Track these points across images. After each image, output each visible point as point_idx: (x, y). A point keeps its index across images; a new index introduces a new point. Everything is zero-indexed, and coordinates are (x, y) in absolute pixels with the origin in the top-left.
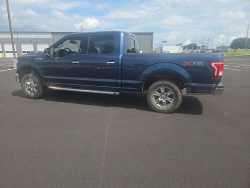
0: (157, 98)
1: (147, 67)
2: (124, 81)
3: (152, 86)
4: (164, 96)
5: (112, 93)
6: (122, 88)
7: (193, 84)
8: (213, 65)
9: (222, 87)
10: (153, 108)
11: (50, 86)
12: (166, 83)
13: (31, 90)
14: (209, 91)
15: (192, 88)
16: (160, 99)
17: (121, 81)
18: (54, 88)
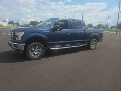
1: (91, 34)
2: (85, 40)
8: (103, 33)
10: (91, 49)
11: (51, 48)
14: (101, 40)
16: (92, 45)
17: (84, 40)
18: (55, 49)
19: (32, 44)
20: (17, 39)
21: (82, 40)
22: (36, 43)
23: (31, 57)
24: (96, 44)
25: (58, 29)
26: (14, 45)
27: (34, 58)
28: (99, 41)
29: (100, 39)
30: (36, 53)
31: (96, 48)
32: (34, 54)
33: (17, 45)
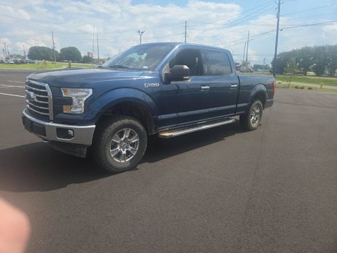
2: (239, 105)
3: (252, 107)
16: (253, 118)
17: (237, 106)
19: (115, 124)
20: (66, 109)
21: (234, 106)
22: (126, 121)
23: (112, 166)
24: (261, 113)
25: (185, 78)
26: (58, 129)
27: (118, 166)
28: (267, 107)
29: (268, 100)
30: (124, 152)
31: (260, 125)
32: (118, 155)
33: (67, 130)
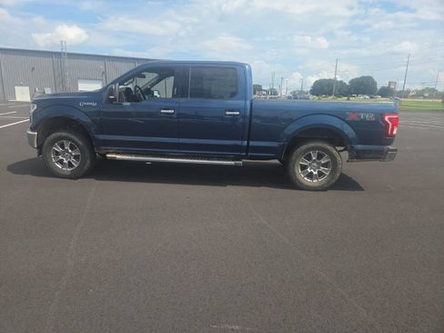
0: (304, 168)
1: (291, 121)
3: (298, 151)
4: (315, 164)
5: (233, 163)
6: (249, 154)
7: (359, 147)
8: (386, 118)
9: (396, 150)
10: (298, 184)
11: (108, 153)
12: (320, 144)
13: (65, 161)
14: (380, 155)
15: (358, 151)
17: (248, 143)
18: (118, 157)
19: (54, 135)
27: (59, 171)
32: (61, 162)
